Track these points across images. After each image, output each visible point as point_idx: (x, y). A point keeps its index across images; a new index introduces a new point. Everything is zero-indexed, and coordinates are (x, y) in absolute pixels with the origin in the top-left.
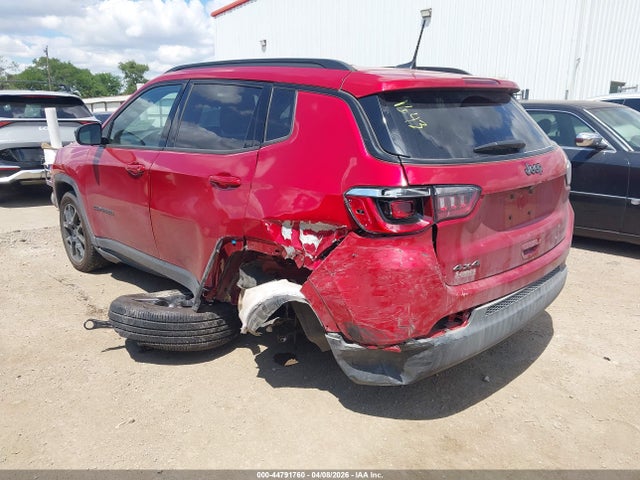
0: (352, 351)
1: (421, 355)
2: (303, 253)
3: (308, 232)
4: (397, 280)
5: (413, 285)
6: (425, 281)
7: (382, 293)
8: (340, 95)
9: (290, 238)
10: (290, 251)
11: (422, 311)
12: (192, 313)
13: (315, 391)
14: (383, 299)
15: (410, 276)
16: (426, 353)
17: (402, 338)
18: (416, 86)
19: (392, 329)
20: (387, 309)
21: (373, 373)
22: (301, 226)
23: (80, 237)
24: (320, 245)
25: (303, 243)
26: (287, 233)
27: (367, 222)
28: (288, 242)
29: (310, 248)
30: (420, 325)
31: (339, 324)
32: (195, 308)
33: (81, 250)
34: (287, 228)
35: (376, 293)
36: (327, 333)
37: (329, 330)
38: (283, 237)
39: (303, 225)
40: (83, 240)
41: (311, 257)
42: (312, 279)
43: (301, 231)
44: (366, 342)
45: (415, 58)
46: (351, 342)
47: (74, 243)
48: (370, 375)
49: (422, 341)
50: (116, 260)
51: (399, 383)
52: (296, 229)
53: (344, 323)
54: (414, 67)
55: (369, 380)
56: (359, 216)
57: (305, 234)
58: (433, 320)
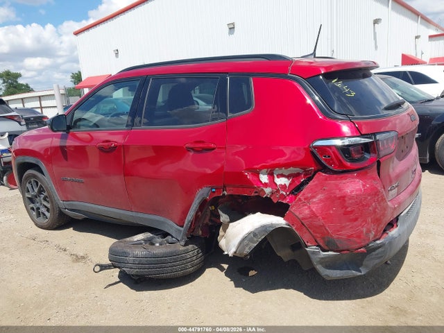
0: (329, 257)
1: (377, 251)
2: (278, 191)
3: (280, 176)
4: (361, 202)
5: (371, 204)
6: (378, 200)
7: (352, 212)
8: (291, 78)
9: (267, 181)
10: (268, 190)
11: (377, 221)
12: (180, 247)
13: (283, 290)
14: (352, 216)
15: (369, 198)
16: (380, 250)
17: (367, 242)
18: (333, 70)
19: (359, 237)
20: (355, 223)
21: (341, 270)
22: (275, 172)
23: (45, 203)
24: (290, 184)
25: (278, 184)
26: (264, 178)
27: (334, 163)
28: (266, 185)
29: (284, 187)
30: (377, 232)
31: (318, 239)
32: (183, 243)
33: (46, 213)
34: (263, 175)
35: (346, 213)
36: (307, 247)
37: (309, 244)
38: (261, 182)
39: (277, 171)
40: (48, 205)
41: (284, 193)
42: (292, 209)
43: (275, 176)
44: (341, 248)
45: (315, 50)
46: (328, 251)
47: (38, 209)
48: (338, 272)
49: (378, 242)
50: (80, 216)
51: (359, 274)
52: (271, 175)
53: (323, 238)
54: (315, 57)
55: (338, 276)
56: (325, 160)
57: (278, 177)
58: (383, 226)
